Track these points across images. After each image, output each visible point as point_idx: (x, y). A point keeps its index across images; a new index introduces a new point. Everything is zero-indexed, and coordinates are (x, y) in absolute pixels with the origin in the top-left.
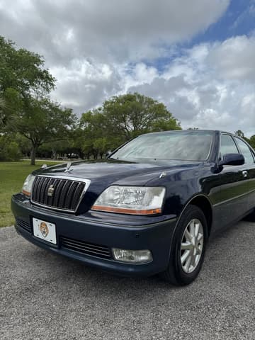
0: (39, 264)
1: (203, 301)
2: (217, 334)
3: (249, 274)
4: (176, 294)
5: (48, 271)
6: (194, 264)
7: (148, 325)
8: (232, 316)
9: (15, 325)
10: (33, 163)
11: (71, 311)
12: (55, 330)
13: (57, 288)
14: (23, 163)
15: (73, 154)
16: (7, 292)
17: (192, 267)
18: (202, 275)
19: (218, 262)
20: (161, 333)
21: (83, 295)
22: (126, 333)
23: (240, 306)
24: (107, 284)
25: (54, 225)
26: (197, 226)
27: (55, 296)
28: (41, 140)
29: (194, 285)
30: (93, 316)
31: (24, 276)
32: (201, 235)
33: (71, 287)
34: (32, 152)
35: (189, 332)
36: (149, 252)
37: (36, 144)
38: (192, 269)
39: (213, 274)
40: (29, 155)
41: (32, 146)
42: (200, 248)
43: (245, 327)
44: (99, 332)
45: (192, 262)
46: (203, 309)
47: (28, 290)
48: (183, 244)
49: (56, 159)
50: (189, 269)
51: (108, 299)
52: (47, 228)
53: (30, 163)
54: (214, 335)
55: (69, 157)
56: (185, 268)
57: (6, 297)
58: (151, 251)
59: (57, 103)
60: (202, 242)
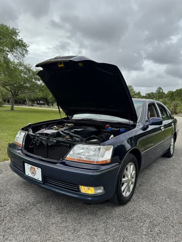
0: (27, 191)
1: (135, 215)
2: (143, 236)
3: (163, 195)
4: (119, 210)
5: (34, 196)
6: (129, 191)
7: (102, 232)
8: (153, 225)
9: (18, 234)
10: (12, 109)
11: (53, 224)
12: (43, 237)
13: (42, 208)
14: (5, 108)
15: (41, 102)
16: (9, 212)
17: (128, 192)
18: (134, 197)
19: (144, 187)
20: (109, 237)
21: (59, 213)
22: (88, 238)
23: (158, 218)
24: (74, 205)
25: (40, 169)
26: (132, 166)
27: (41, 214)
28: (18, 92)
29: (129, 204)
30: (67, 227)
31: (18, 200)
32: (134, 172)
33: (51, 207)
34: (11, 100)
35: (127, 236)
36: (102, 188)
37: (15, 95)
38: (128, 194)
39: (141, 197)
40: (8, 102)
41: (11, 96)
42: (133, 180)
43: (160, 231)
44: (72, 238)
45: (129, 190)
46: (135, 221)
47: (22, 210)
48: (123, 179)
49: (29, 105)
50: (126, 194)
51: (75, 215)
52: (35, 170)
53: (10, 109)
54: (142, 238)
55: (38, 104)
56: (124, 194)
57: (8, 216)
58: (104, 187)
59: (29, 65)
60: (134, 177)
